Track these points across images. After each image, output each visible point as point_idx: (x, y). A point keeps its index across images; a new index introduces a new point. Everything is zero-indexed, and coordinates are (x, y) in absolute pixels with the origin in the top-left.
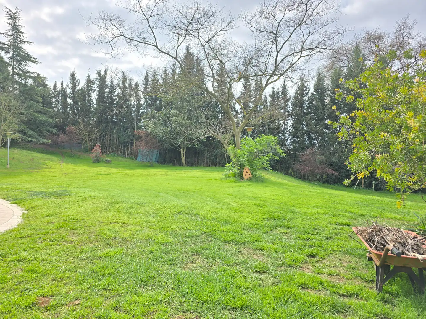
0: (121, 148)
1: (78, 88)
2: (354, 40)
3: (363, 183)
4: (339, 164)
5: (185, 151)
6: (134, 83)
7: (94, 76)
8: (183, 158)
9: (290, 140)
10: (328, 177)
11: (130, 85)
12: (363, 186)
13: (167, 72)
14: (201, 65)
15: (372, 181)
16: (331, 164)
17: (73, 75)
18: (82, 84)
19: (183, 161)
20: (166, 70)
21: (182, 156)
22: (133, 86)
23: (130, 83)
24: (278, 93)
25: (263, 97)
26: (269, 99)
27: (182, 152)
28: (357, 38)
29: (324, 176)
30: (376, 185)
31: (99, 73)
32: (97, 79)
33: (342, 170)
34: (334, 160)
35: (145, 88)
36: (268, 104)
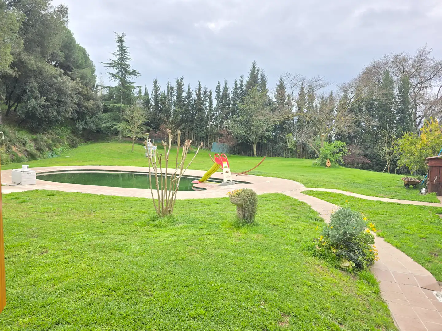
0: (198, 141)
1: (158, 93)
2: (384, 59)
3: (388, 169)
4: (371, 155)
5: (256, 146)
6: (208, 90)
7: (174, 84)
8: (255, 150)
9: (335, 137)
10: (363, 165)
11: (205, 92)
12: (388, 171)
13: (237, 83)
14: (265, 78)
15: (395, 168)
16: (366, 156)
17: (155, 82)
18: (163, 90)
19: (255, 153)
20: (236, 82)
21: (254, 150)
22: (208, 93)
23: (205, 90)
24: (326, 102)
25: (314, 105)
26: (319, 106)
27: (254, 146)
28: (386, 57)
29: (360, 164)
30: (398, 171)
31: (178, 81)
32: (176, 86)
33: (373, 160)
34: (368, 153)
35: (218, 95)
36: (318, 109)
